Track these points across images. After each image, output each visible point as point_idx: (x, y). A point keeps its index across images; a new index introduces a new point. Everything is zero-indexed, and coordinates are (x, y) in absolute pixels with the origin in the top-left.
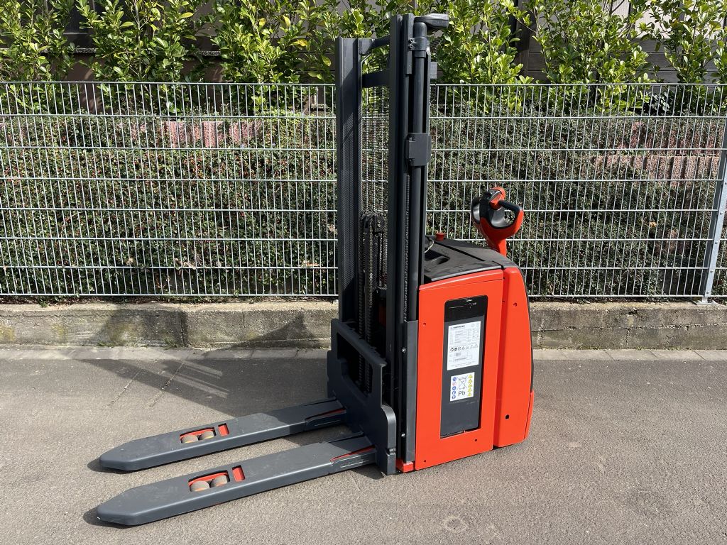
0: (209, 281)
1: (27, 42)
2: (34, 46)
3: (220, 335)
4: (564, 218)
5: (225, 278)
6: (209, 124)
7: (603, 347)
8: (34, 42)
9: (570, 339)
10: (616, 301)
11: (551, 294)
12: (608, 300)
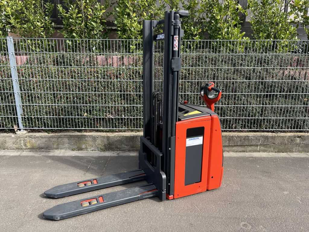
0: (119, 123)
1: (35, 22)
2: (39, 24)
3: (123, 146)
4: (267, 97)
5: (125, 121)
6: (115, 57)
7: (286, 152)
8: (38, 22)
9: (272, 148)
10: (291, 132)
11: (263, 129)
12: (288, 132)
